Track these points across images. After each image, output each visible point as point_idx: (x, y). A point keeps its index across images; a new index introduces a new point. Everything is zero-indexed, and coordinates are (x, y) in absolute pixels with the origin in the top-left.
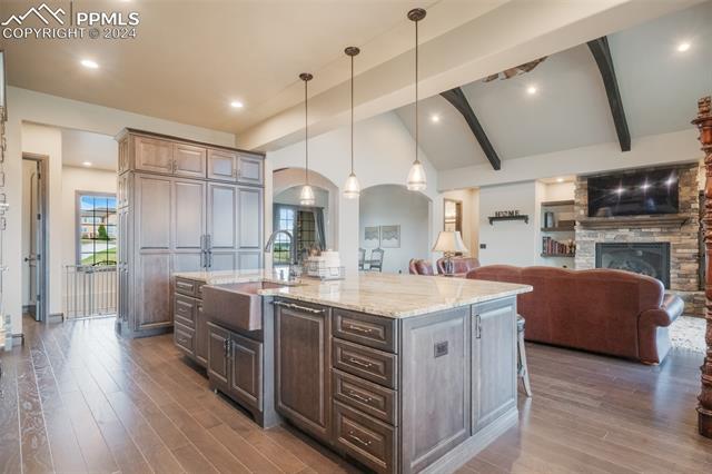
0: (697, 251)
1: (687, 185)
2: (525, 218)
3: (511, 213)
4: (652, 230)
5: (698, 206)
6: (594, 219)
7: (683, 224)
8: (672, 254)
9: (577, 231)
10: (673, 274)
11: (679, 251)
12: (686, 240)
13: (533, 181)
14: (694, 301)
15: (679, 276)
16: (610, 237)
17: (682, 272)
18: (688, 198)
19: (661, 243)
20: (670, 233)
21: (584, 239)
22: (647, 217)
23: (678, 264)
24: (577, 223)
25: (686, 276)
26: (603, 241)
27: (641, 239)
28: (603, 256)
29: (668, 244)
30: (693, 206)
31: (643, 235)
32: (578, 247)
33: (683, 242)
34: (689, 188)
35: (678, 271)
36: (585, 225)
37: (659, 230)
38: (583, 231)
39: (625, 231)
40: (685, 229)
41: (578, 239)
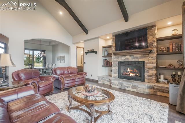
0: (155, 65)
1: (151, 35)
2: (96, 52)
3: (92, 50)
4: (138, 56)
5: (156, 45)
6: (118, 52)
7: (149, 53)
8: (145, 66)
9: (112, 57)
10: (146, 75)
11: (148, 65)
12: (151, 60)
13: (98, 38)
14: (154, 89)
15: (148, 76)
16: (123, 59)
17: (149, 74)
18: (152, 41)
19: (141, 62)
20: (144, 57)
21: (115, 60)
22: (136, 50)
23: (147, 70)
24: (112, 54)
25: (151, 76)
26: (121, 61)
27: (133, 60)
28: (121, 67)
29: (144, 62)
30: (154, 45)
31: (135, 58)
32: (113, 63)
33: (150, 61)
34: (152, 37)
35: (148, 74)
36: (115, 54)
37: (140, 56)
38: (114, 57)
39: (128, 57)
40: (151, 55)
41: (112, 60)
